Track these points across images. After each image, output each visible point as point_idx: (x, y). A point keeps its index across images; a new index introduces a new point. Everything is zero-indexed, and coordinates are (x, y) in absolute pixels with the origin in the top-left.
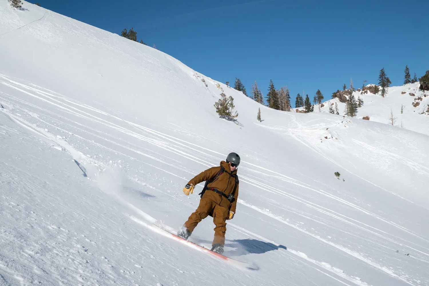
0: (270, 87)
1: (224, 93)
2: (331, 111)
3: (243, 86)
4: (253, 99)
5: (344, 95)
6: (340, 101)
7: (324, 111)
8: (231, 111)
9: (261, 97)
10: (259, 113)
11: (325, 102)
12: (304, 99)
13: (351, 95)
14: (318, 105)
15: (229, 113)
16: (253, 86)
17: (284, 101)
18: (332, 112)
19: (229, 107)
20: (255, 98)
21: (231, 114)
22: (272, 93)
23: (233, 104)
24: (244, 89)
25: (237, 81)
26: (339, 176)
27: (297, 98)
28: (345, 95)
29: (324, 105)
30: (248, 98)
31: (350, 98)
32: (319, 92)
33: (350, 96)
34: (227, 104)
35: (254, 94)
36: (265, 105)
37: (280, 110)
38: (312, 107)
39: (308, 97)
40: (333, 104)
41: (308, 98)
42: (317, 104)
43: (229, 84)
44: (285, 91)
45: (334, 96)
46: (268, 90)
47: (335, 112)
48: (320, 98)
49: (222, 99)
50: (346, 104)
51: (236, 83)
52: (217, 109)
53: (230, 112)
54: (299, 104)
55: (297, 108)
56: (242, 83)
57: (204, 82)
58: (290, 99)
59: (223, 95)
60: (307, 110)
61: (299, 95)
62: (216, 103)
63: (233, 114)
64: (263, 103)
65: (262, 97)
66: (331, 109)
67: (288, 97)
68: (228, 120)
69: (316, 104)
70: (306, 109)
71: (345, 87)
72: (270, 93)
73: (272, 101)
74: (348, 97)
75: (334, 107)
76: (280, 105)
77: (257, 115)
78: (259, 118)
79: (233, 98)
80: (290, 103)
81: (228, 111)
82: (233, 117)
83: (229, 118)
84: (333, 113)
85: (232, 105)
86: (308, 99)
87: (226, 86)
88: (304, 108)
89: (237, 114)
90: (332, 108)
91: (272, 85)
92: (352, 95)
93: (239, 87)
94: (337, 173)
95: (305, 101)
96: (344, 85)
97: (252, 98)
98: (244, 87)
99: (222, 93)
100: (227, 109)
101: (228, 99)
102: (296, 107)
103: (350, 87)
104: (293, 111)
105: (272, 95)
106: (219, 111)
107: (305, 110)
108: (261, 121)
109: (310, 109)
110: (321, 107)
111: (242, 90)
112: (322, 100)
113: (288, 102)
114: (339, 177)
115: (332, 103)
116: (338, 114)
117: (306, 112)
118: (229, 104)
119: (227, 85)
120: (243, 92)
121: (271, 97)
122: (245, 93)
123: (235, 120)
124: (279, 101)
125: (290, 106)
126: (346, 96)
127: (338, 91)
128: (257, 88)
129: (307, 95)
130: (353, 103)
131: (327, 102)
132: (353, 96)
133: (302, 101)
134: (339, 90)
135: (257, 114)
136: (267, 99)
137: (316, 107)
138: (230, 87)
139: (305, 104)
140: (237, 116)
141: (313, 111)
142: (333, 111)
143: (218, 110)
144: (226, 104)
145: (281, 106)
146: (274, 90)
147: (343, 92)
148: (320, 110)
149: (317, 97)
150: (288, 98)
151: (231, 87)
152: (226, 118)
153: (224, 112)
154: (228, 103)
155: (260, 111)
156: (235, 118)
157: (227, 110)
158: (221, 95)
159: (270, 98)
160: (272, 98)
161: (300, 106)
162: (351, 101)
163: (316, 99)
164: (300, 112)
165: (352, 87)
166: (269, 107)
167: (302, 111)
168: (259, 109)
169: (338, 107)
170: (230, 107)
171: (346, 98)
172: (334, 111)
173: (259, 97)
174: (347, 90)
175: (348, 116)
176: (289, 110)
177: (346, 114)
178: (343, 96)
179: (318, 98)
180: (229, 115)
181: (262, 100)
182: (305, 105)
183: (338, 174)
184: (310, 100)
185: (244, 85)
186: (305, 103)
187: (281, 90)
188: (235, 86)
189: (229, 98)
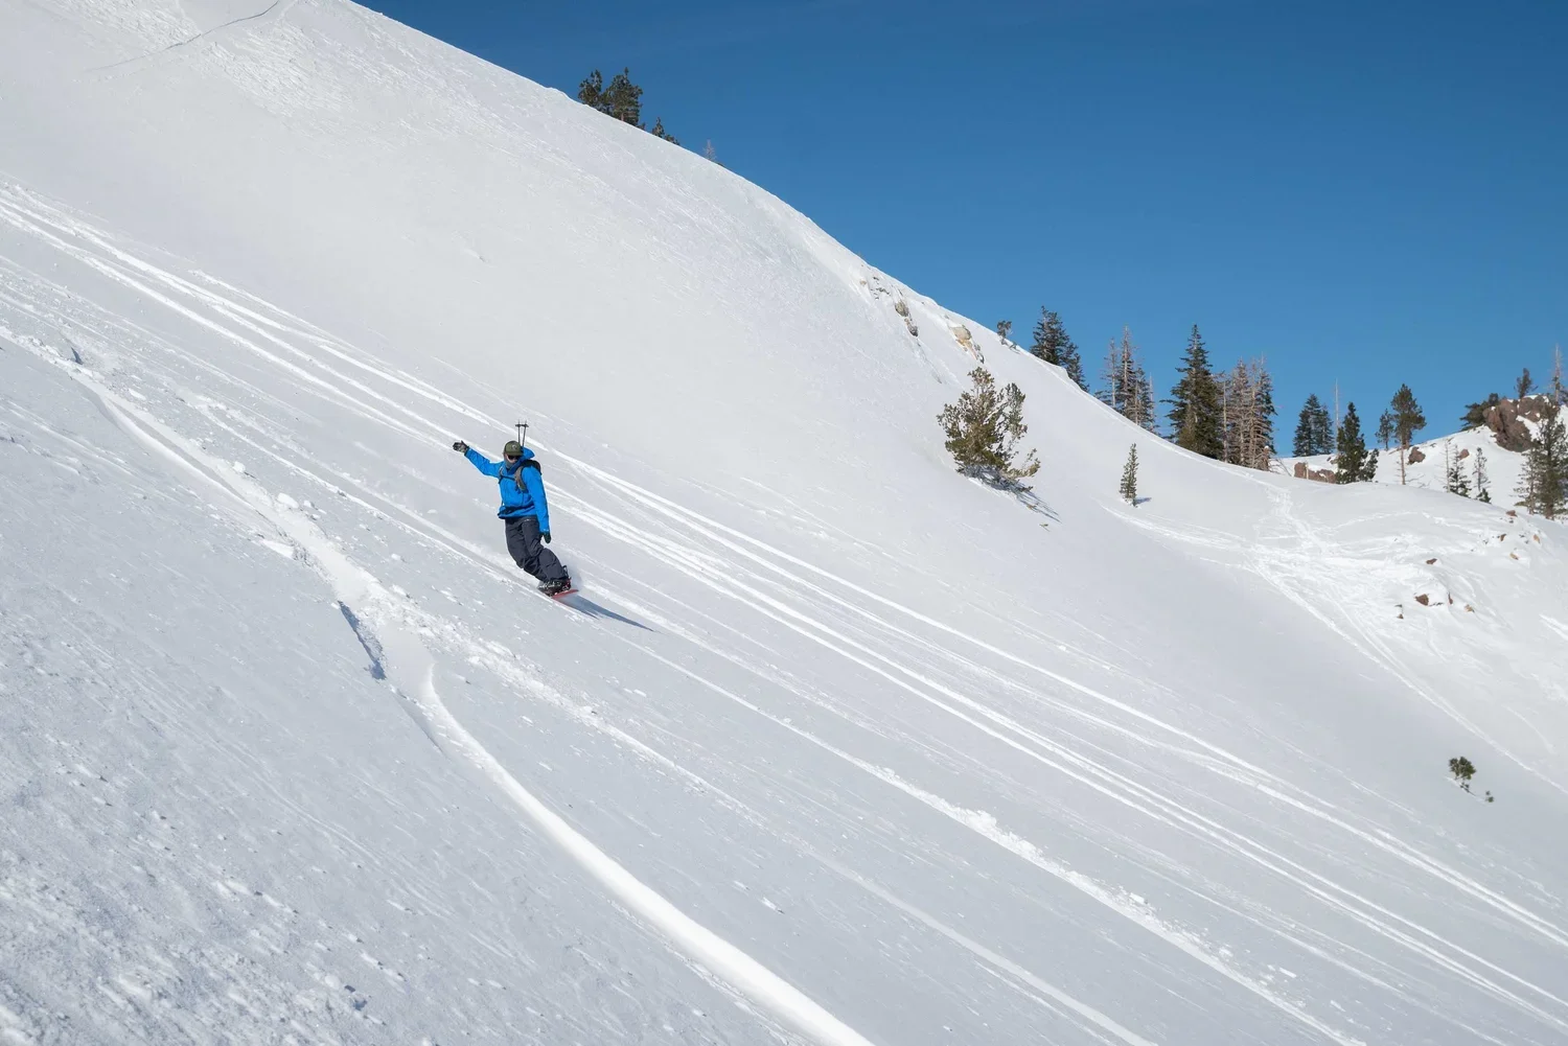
0: (1187, 360)
1: (987, 367)
2: (1455, 484)
3: (1071, 346)
4: (1108, 403)
5: (1520, 418)
6: (1500, 442)
7: (1422, 480)
8: (1010, 449)
9: (1145, 398)
10: (1132, 466)
11: (1433, 442)
12: (1337, 420)
13: (1552, 421)
14: (1398, 453)
15: (1001, 455)
16: (1112, 346)
17: (1247, 423)
18: (1460, 490)
19: (1003, 428)
20: (1119, 399)
21: (1010, 460)
22: (1197, 383)
23: (1020, 420)
24: (1073, 357)
25: (1045, 320)
26: (1469, 778)
27: (1304, 416)
28: (1524, 416)
29: (1424, 456)
30: (1090, 400)
31: (1547, 433)
32: (1404, 398)
33: (1548, 427)
34: (996, 417)
35: (1114, 384)
36: (1159, 435)
37: (1222, 459)
38: (1368, 458)
39: (1357, 414)
40: (1465, 454)
41: (1357, 420)
42: (1392, 450)
43: (1009, 332)
44: (1253, 379)
45: (1475, 418)
46: (1179, 370)
47: (1474, 492)
48: (1407, 422)
49: (975, 394)
50: (1525, 460)
51: (1043, 329)
52: (951, 433)
53: (1005, 454)
54: (1310, 438)
55: (1300, 460)
56: (1067, 333)
57: (905, 313)
58: (1271, 417)
59: (981, 377)
60: (1344, 471)
61: (1313, 401)
62: (949, 409)
63: (1017, 462)
64: (1152, 424)
65: (1151, 397)
66: (1456, 477)
67: (1264, 406)
68: (993, 486)
69: (1387, 449)
70: (1340, 467)
71: (1525, 386)
72: (1185, 384)
73: (1192, 417)
74: (1535, 430)
75: (1468, 465)
76: (1224, 438)
77: (1120, 474)
78: (1129, 488)
79: (1023, 393)
80: (1271, 435)
81: (995, 446)
82: (1018, 473)
83: (998, 479)
84: (1464, 494)
85: (1014, 421)
86: (1352, 423)
87: (999, 338)
88: (1332, 463)
89: (1031, 463)
90: (1461, 473)
91: (1199, 349)
92: (1558, 420)
93: (1052, 348)
94: (1463, 761)
95: (1341, 430)
96: (1521, 375)
97: (1105, 397)
98: (1075, 352)
99: (979, 369)
100: (991, 435)
101: (1002, 397)
102: (1298, 453)
103: (1550, 388)
104: (1280, 470)
105: (1195, 393)
106: (957, 445)
107: (1335, 469)
108: (1135, 503)
109: (1358, 470)
110: (1411, 462)
111: (1065, 360)
112: (1416, 433)
113: (1262, 430)
114: (1467, 782)
115: (1460, 450)
116: (1487, 500)
117: (1338, 479)
118: (1001, 418)
119: (1000, 333)
120: (1068, 369)
121: (1188, 401)
122: (1075, 374)
123: (1024, 489)
124: (1225, 422)
125: (1272, 447)
126: (1528, 423)
127: (1494, 400)
128: (1129, 355)
129: (1351, 407)
130: (1556, 457)
131: (1440, 443)
132: (1561, 427)
133: (1326, 429)
134: (1496, 396)
135: (1124, 471)
136: (1172, 407)
137: (1389, 460)
138: (1015, 344)
139: (1336, 444)
140: (1034, 470)
141: (1372, 476)
142: (1462, 486)
143: (951, 439)
144: (989, 417)
145: (1230, 442)
146: (1207, 373)
147: (1516, 403)
148: (1404, 477)
149: (1397, 416)
150: (1263, 410)
151: (1018, 347)
152: (984, 478)
153: (978, 448)
154: (1000, 412)
155: (1134, 458)
156: (1024, 481)
157: (995, 441)
158: (975, 376)
159: (1183, 405)
160: (1193, 403)
161: (1317, 453)
162: (1548, 447)
163: (1391, 427)
164: (1315, 476)
165: (1558, 387)
166: (1177, 443)
167: (1323, 471)
168: (1134, 451)
169: (1489, 470)
170: (1007, 429)
171: (1527, 431)
172: (1468, 486)
173: (1137, 399)
174: (1533, 397)
175: (1531, 512)
176: (1264, 466)
177: (1522, 504)
178: (1514, 421)
179: (1401, 424)
180: (1001, 465)
181: (1150, 411)
182: (1339, 448)
183: (1463, 768)
184: (1362, 430)
185: (1073, 340)
186: (1341, 438)
187: (1237, 376)
188: (1036, 344)
189: (1005, 391)
